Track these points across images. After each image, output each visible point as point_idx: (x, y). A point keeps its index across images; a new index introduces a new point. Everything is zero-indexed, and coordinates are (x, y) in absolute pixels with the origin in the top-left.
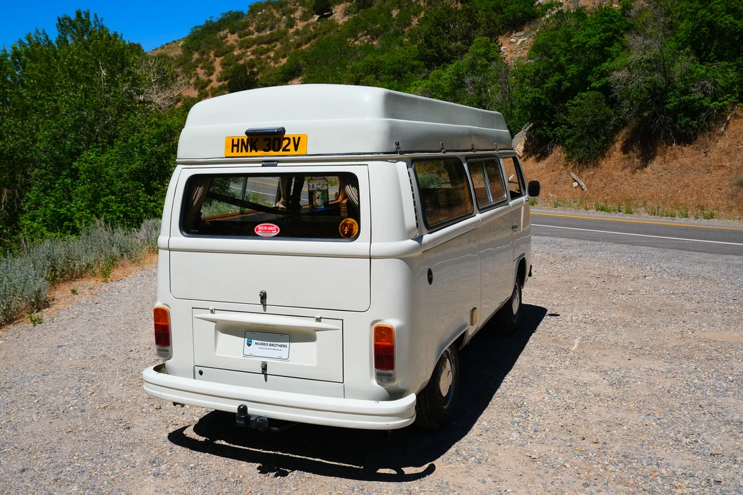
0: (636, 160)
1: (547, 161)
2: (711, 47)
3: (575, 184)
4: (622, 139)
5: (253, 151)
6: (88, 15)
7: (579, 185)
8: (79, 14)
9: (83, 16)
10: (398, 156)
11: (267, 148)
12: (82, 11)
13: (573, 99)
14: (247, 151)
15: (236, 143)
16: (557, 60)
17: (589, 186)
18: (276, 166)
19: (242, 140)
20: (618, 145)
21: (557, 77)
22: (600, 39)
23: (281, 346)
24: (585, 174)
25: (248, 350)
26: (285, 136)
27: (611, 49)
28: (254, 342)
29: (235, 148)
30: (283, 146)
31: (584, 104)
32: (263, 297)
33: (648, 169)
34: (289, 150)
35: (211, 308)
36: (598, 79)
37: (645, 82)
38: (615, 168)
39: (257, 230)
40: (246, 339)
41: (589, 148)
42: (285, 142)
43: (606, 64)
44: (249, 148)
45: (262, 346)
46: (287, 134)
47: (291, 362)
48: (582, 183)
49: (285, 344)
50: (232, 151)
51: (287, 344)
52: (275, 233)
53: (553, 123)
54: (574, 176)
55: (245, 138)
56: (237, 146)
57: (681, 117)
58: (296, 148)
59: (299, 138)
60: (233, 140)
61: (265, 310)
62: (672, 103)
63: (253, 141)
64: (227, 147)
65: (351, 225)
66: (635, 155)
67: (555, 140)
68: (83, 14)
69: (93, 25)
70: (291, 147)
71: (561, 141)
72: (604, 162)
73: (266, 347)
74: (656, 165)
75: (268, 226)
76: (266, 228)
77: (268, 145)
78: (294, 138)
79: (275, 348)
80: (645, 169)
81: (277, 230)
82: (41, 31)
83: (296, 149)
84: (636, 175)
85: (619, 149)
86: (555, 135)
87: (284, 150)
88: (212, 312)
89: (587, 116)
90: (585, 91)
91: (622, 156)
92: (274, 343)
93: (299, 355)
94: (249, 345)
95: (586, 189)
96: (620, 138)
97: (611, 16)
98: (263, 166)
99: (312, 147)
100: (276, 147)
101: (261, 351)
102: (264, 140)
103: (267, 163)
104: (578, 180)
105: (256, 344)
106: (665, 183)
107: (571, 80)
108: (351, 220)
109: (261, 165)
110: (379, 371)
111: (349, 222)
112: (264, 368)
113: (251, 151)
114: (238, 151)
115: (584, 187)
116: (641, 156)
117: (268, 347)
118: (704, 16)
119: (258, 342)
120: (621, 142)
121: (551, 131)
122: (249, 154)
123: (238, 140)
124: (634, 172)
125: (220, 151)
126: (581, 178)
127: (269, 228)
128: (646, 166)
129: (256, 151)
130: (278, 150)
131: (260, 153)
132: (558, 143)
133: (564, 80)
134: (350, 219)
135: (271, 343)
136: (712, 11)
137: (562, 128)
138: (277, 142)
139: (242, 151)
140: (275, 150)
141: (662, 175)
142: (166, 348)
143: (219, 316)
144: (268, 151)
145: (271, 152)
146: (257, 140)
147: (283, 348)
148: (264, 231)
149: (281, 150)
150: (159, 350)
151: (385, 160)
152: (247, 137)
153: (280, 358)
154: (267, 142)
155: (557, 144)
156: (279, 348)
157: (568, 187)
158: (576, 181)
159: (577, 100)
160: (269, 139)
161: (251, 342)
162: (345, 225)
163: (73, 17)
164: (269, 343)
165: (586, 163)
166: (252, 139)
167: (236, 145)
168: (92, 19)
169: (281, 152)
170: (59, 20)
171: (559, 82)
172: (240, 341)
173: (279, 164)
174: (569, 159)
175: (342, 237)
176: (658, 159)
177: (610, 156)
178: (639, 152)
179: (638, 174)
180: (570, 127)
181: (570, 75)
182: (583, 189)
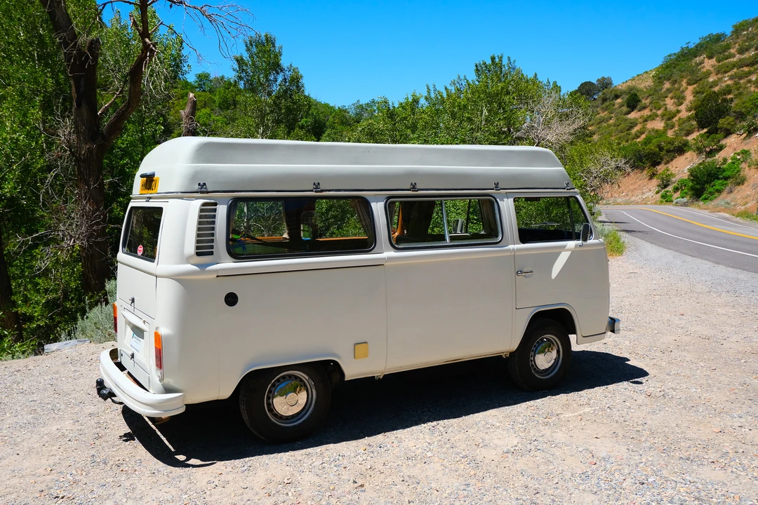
6: (501, 59)
8: (493, 59)
9: (497, 60)
10: (199, 195)
12: (496, 56)
15: (143, 183)
18: (149, 201)
23: (138, 340)
26: (154, 179)
32: (133, 301)
39: (138, 250)
46: (155, 177)
58: (155, 188)
59: (157, 180)
68: (497, 58)
69: (507, 68)
77: (149, 185)
79: (138, 342)
82: (462, 77)
87: (152, 189)
98: (146, 201)
99: (158, 187)
110: (157, 368)
112: (133, 356)
114: (143, 190)
119: (135, 337)
123: (144, 181)
129: (146, 190)
138: (151, 183)
143: (125, 313)
145: (149, 191)
146: (148, 181)
151: (181, 198)
153: (137, 350)
163: (489, 62)
167: (143, 185)
168: (505, 62)
170: (476, 66)
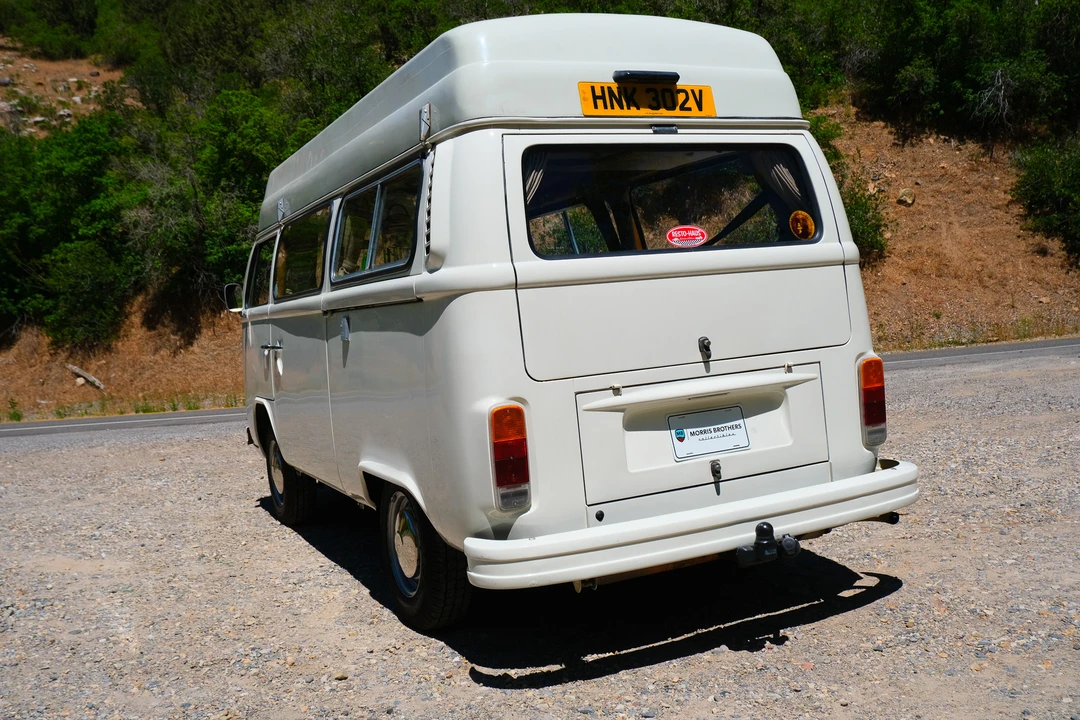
0: (172, 337)
1: (14, 350)
2: (244, 183)
3: (80, 381)
4: (141, 308)
5: (633, 109)
7: (87, 381)
11: (654, 104)
13: (50, 252)
14: (622, 108)
15: (598, 93)
16: (16, 193)
17: (107, 381)
18: (676, 132)
19: (609, 88)
20: (136, 319)
21: (18, 219)
22: (84, 164)
23: (732, 428)
24: (94, 364)
25: (683, 448)
26: (678, 88)
27: (104, 180)
28: (687, 432)
29: (600, 102)
30: (680, 103)
31: (71, 261)
32: (705, 347)
33: (195, 348)
34: (690, 109)
35: (616, 386)
36: (89, 224)
37: (178, 225)
38: (141, 351)
39: (671, 237)
40: (673, 432)
41: (92, 325)
42: (681, 97)
43: (98, 201)
44: (625, 103)
45: (701, 436)
46: (680, 84)
47: (754, 449)
48: (92, 378)
49: (737, 422)
50: (596, 107)
51: (741, 422)
52: (701, 241)
53: (16, 291)
54: (76, 369)
55: (615, 87)
56: (603, 97)
57: (228, 274)
58: (700, 107)
59: (701, 92)
60: (593, 88)
61: (708, 369)
62: (215, 255)
63: (629, 92)
64: (584, 99)
65: (804, 220)
66: (168, 331)
67: (23, 318)
70: (691, 103)
71: (37, 319)
72: (120, 344)
73: (710, 435)
74: (204, 341)
75: (687, 230)
76: (684, 233)
77: (655, 99)
78: (693, 91)
79: (725, 433)
80: (191, 349)
81: (703, 235)
83: (700, 109)
84: (180, 358)
85: (139, 324)
86: (21, 311)
87: (682, 108)
88: (617, 391)
89: (83, 277)
90: (72, 241)
91: (149, 333)
92: (719, 426)
93: (764, 434)
94: (681, 439)
95: (102, 387)
96: (135, 308)
97: (95, 133)
98: (655, 132)
99: (722, 105)
100: (669, 103)
101: (704, 444)
102: (648, 91)
103: (659, 128)
104: (82, 375)
105: (692, 434)
106: (226, 364)
107: (43, 224)
108: (802, 214)
109: (651, 131)
110: (871, 428)
111: (801, 216)
112: (716, 471)
113: (629, 108)
114: (606, 107)
115: (97, 383)
116: (178, 330)
117: (713, 434)
118: (234, 142)
119: (695, 430)
120: (139, 314)
121: (15, 304)
122: (625, 112)
123: (602, 88)
124: (175, 353)
125: (574, 107)
126: (87, 370)
127: (689, 234)
128: (191, 344)
129: (638, 109)
130: (673, 108)
131: (644, 111)
132: (30, 322)
133: (31, 225)
134: (800, 212)
135: (716, 427)
136: (243, 136)
137: (35, 298)
138: (668, 95)
139: (612, 107)
140: (668, 109)
141: (219, 354)
142: (523, 487)
143: (629, 397)
144: (657, 108)
145: (663, 111)
146: (634, 90)
147: (736, 431)
148: (682, 238)
149: (678, 108)
150: (503, 497)
152: (616, 85)
153: (737, 448)
154: (652, 95)
155: (27, 324)
156: (731, 432)
157: (67, 386)
158: (79, 376)
159: (58, 253)
160: (655, 90)
161: (682, 433)
162: (796, 220)
164: (712, 428)
165: (92, 347)
166: (625, 90)
167: (599, 96)
169: (677, 112)
171: (24, 228)
172: (665, 437)
173: (679, 131)
174: (56, 345)
175: (796, 239)
176: (206, 333)
177: (127, 336)
178: (173, 326)
179: (182, 356)
180: (49, 294)
181: (42, 216)
182: (98, 388)
